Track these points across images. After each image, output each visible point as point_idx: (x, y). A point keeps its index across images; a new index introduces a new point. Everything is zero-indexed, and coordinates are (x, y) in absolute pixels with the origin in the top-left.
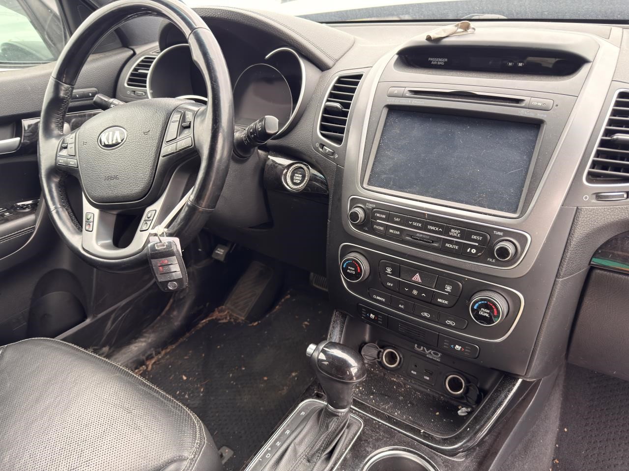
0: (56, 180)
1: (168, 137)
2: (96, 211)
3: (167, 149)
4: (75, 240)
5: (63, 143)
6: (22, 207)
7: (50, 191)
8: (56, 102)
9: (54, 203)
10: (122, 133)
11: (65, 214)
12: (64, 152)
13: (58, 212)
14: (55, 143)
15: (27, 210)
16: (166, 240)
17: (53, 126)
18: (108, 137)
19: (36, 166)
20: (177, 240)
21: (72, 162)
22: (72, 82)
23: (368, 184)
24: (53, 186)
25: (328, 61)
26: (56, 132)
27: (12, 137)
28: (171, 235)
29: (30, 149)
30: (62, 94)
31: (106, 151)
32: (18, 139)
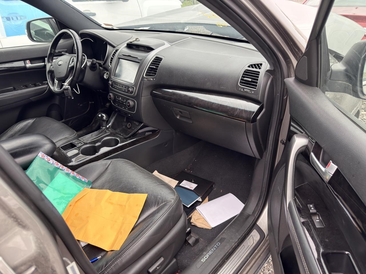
0: (50, 74)
1: (70, 63)
2: (57, 81)
3: (70, 66)
4: (52, 88)
5: (52, 64)
6: (44, 83)
7: (48, 77)
8: (51, 54)
9: (49, 79)
10: (62, 62)
11: (51, 82)
12: (52, 67)
13: (49, 82)
14: (50, 64)
15: (46, 84)
16: (67, 86)
17: (50, 60)
18: (60, 63)
19: (46, 71)
20: (69, 87)
21: (53, 69)
22: (55, 49)
23: (114, 76)
24: (49, 75)
25: (115, 46)
26: (51, 62)
27: (42, 63)
28: (68, 85)
29: (45, 66)
30: (52, 52)
31: (59, 66)
32: (44, 63)
